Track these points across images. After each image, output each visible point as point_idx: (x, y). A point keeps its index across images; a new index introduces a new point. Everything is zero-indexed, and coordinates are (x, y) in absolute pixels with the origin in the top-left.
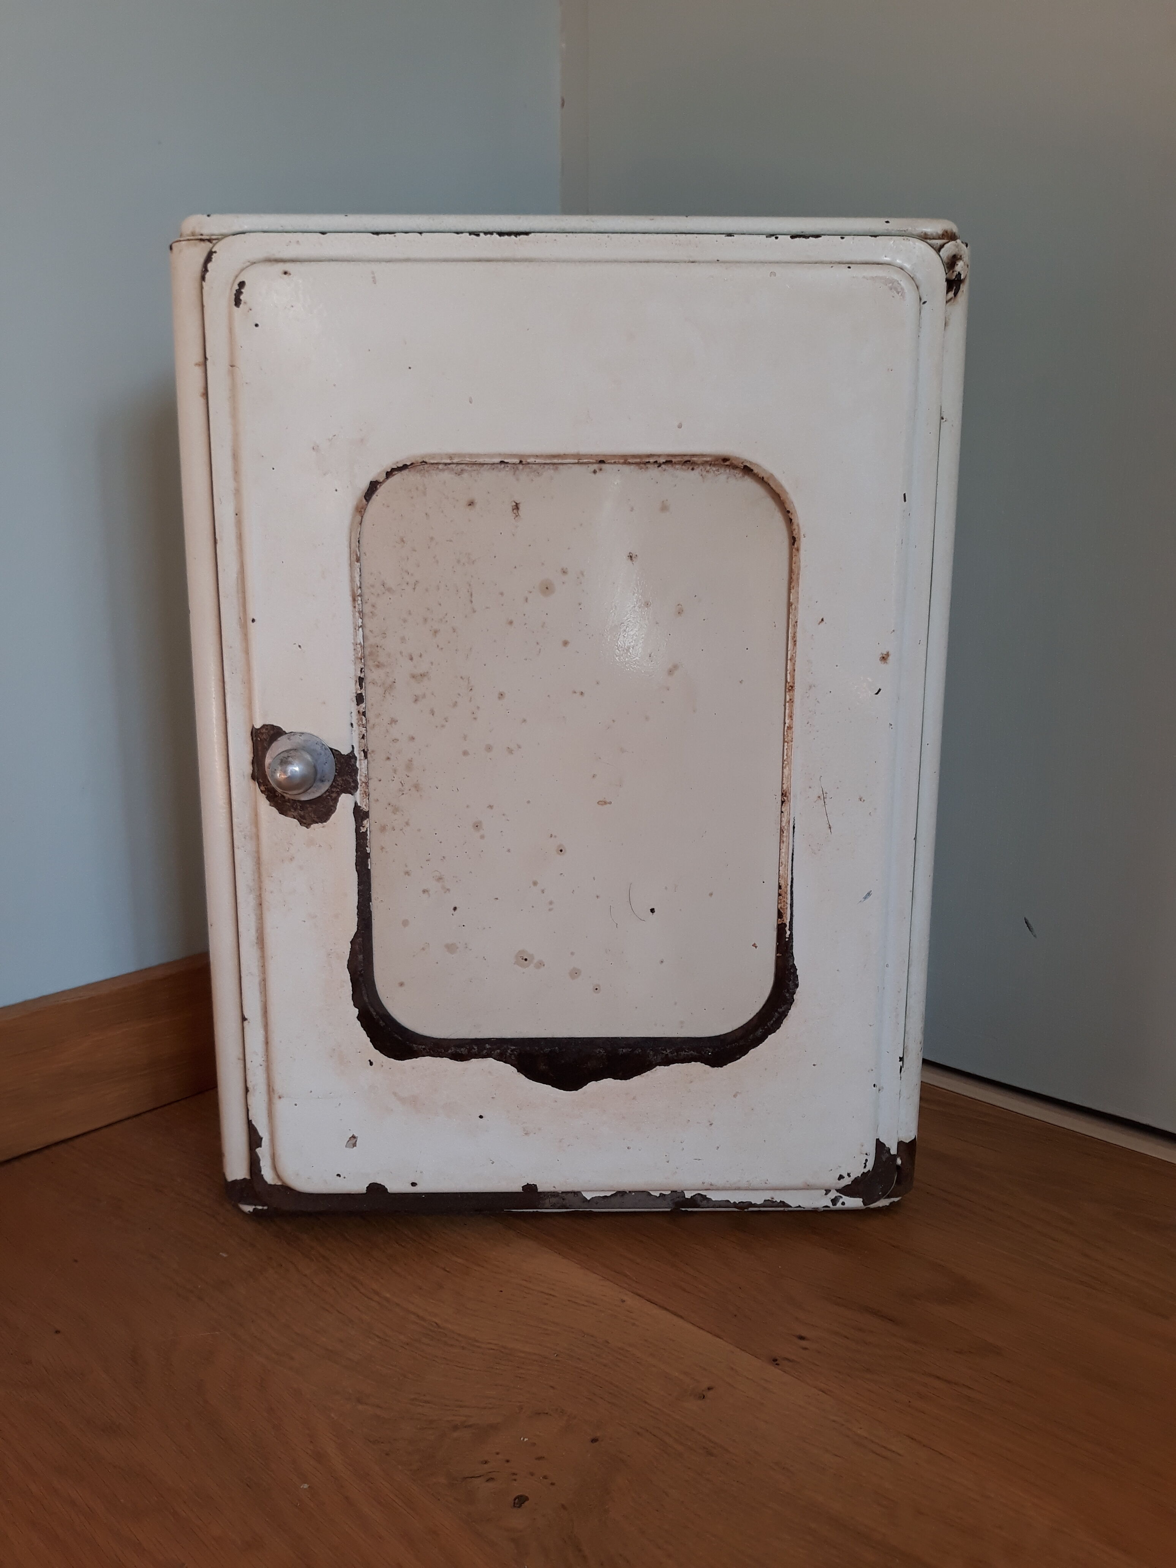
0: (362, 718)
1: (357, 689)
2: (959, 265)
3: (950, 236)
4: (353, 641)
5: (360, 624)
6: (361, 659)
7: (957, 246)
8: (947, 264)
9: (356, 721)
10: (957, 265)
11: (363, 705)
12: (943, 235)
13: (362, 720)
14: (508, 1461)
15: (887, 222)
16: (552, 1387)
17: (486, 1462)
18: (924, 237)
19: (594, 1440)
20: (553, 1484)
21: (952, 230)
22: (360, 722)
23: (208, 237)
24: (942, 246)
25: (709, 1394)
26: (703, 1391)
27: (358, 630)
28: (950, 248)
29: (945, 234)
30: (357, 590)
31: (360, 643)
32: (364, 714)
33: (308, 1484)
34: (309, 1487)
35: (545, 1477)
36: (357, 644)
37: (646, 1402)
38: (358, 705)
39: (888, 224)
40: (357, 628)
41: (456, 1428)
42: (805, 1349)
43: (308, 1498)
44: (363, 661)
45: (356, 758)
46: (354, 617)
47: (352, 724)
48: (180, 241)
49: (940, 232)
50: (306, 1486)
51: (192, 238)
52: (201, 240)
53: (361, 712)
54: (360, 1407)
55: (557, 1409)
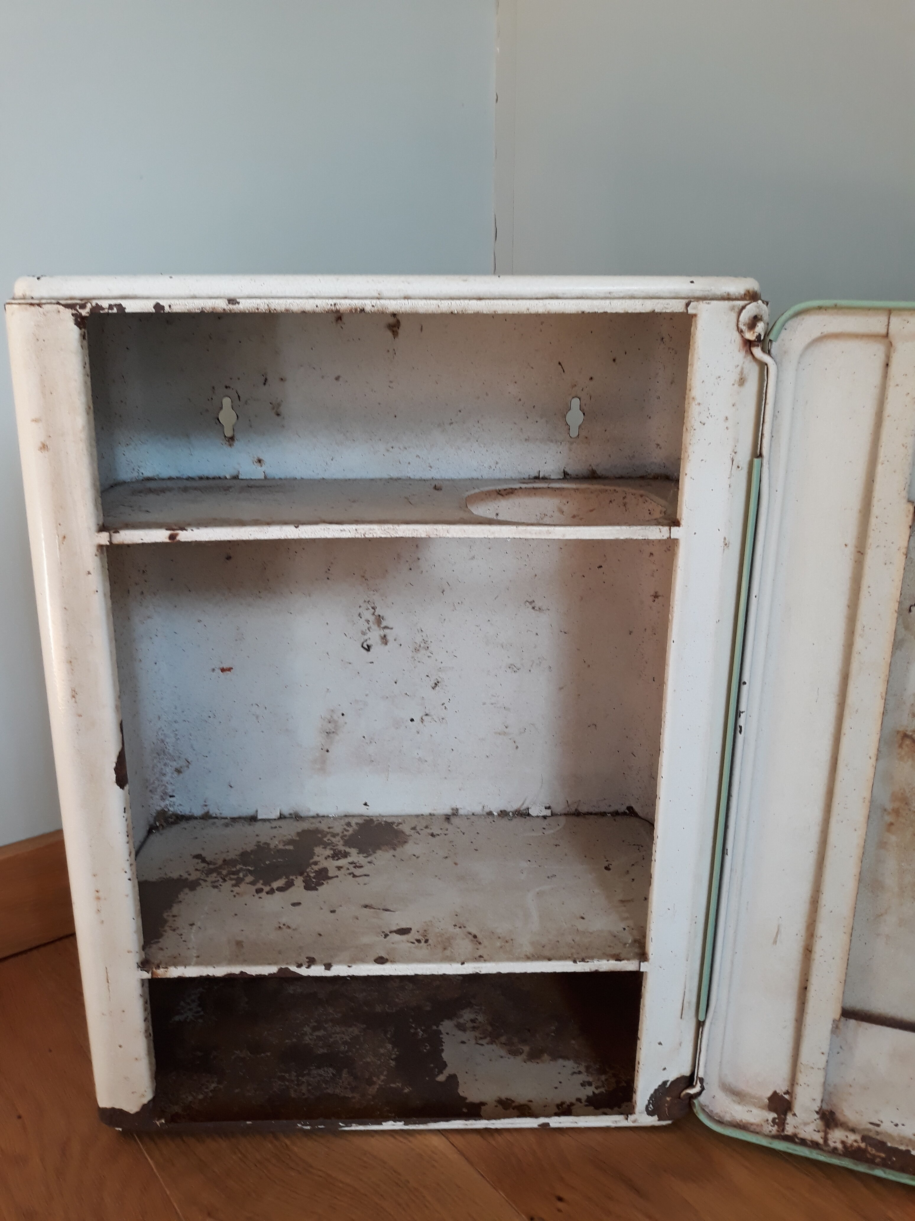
2: (759, 327)
3: (753, 296)
7: (758, 307)
8: (749, 324)
10: (758, 326)
12: (745, 294)
15: (692, 282)
18: (728, 298)
21: (754, 289)
23: (37, 302)
24: (744, 308)
28: (752, 309)
29: (747, 293)
39: (692, 284)
48: (12, 304)
49: (742, 292)
51: (23, 301)
52: (32, 304)
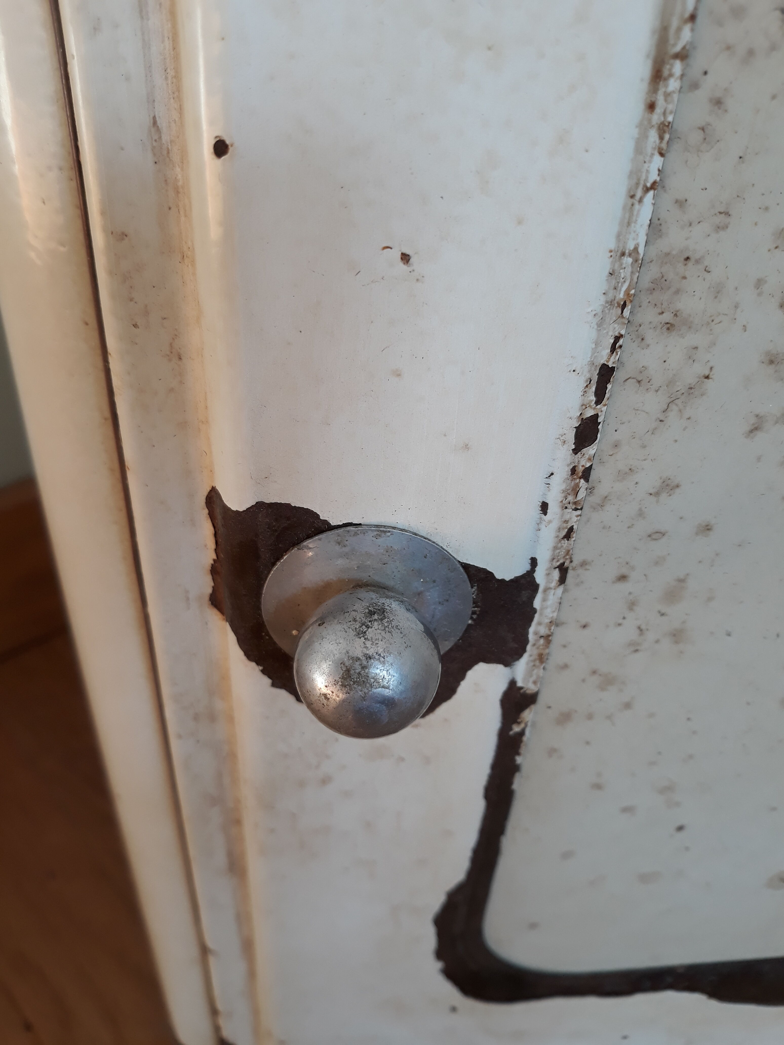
0: (577, 485)
1: (584, 406)
4: (612, 246)
5: (654, 176)
6: (624, 306)
9: (560, 497)
11: (590, 450)
13: (575, 491)
22: (570, 498)
27: (640, 201)
30: (679, 30)
31: (636, 249)
32: (586, 474)
36: (623, 254)
38: (576, 451)
40: (639, 193)
44: (627, 312)
45: (535, 587)
46: (639, 149)
47: (544, 507)
53: (580, 469)
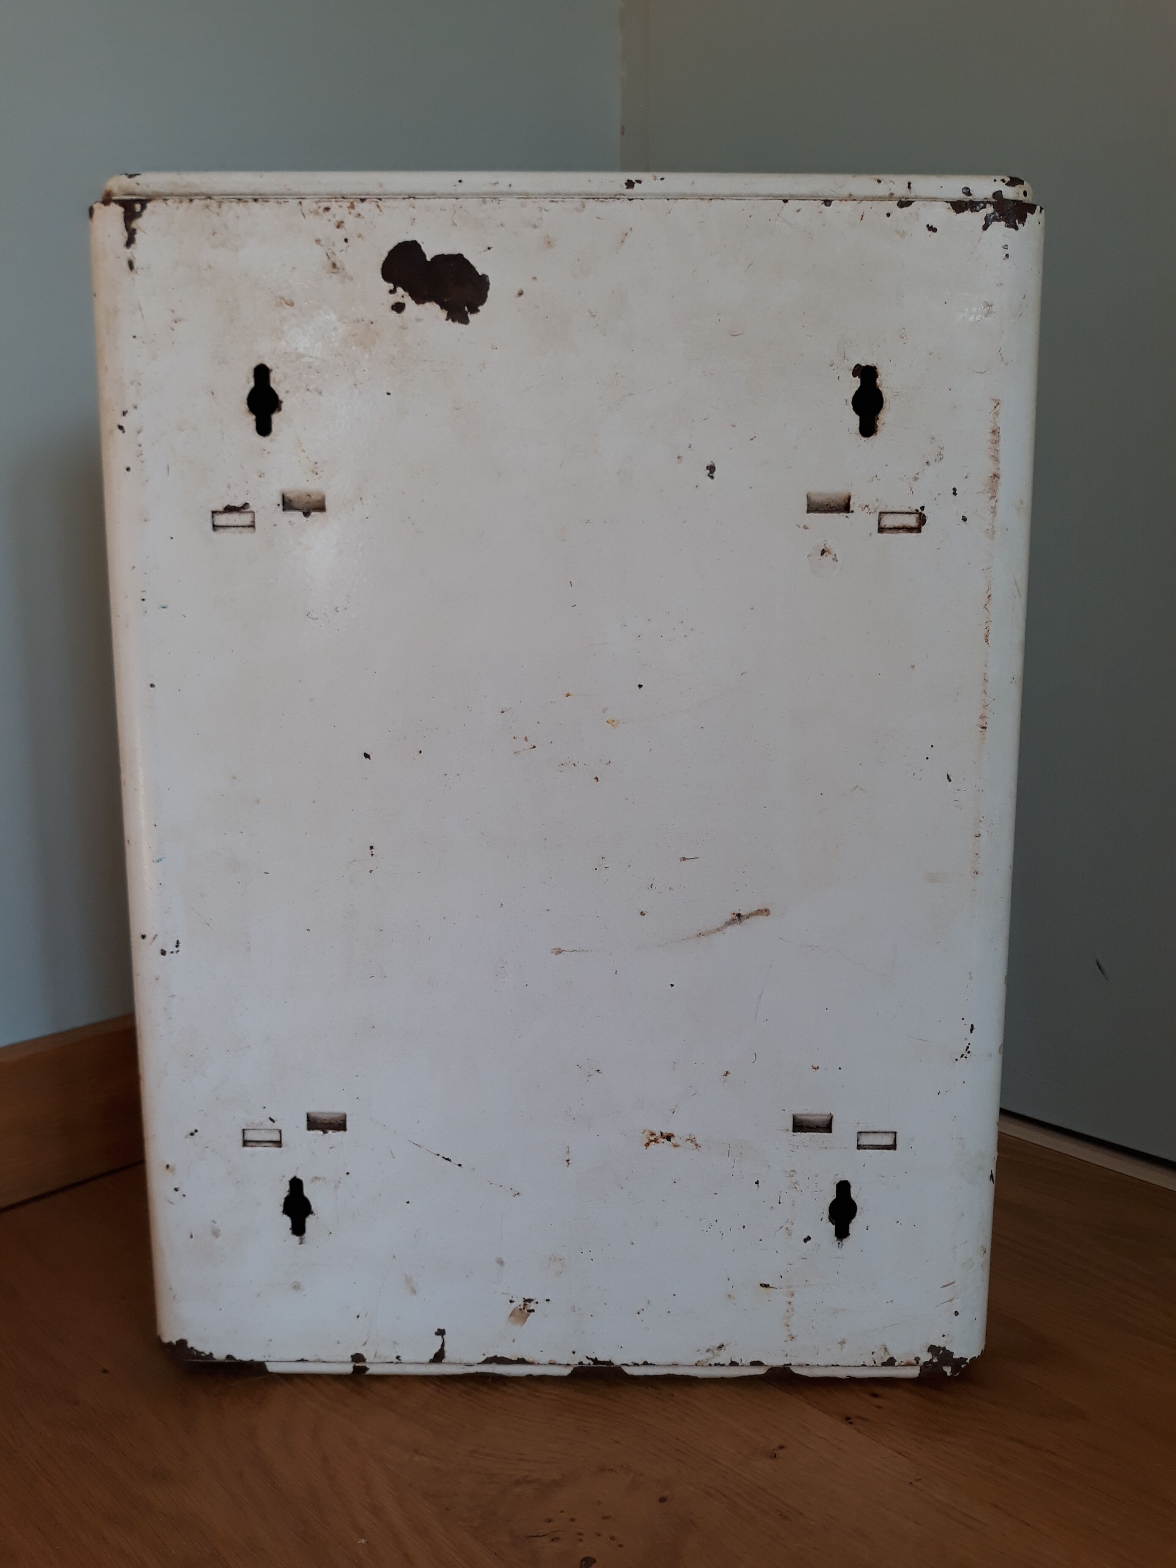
14: (573, 1520)
16: (616, 1442)
17: (550, 1521)
19: (663, 1500)
20: (620, 1546)
25: (781, 1453)
26: (775, 1449)
33: (365, 1539)
34: (367, 1542)
35: (612, 1538)
37: (715, 1460)
41: (517, 1483)
42: (879, 1407)
43: (366, 1554)
50: (363, 1541)
54: (417, 1458)
55: (622, 1466)
